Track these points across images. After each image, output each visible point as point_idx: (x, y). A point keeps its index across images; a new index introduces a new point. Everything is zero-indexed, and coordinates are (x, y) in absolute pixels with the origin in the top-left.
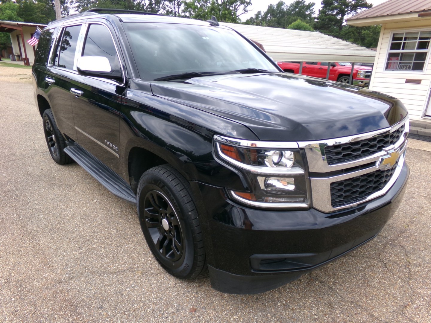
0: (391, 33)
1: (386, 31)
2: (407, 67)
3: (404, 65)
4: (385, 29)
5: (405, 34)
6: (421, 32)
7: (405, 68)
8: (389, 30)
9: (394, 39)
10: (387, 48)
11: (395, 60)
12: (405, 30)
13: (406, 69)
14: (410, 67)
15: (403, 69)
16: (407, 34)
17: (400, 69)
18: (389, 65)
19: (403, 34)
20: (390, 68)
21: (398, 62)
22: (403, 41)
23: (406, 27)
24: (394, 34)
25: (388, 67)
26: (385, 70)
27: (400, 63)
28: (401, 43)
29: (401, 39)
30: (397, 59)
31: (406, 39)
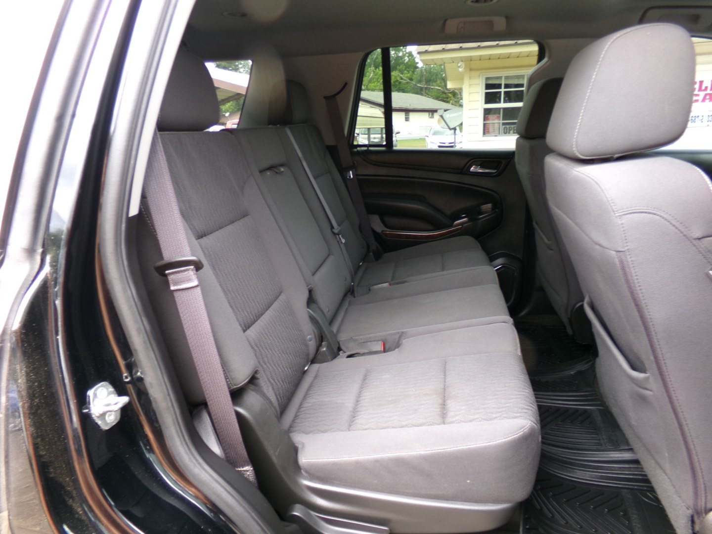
1: (473, 73)
2: (514, 130)
3: (509, 127)
4: (471, 70)
5: (503, 78)
7: (512, 132)
8: (478, 73)
9: (488, 86)
10: (480, 100)
11: (494, 120)
12: (503, 73)
13: (514, 133)
15: (509, 133)
16: (507, 78)
17: (505, 133)
18: (486, 129)
19: (500, 78)
20: (488, 132)
21: (499, 123)
22: (503, 90)
23: (503, 68)
24: (487, 79)
25: (486, 131)
26: (483, 136)
27: (504, 124)
28: (500, 92)
29: (499, 86)
30: (498, 118)
31: (507, 86)
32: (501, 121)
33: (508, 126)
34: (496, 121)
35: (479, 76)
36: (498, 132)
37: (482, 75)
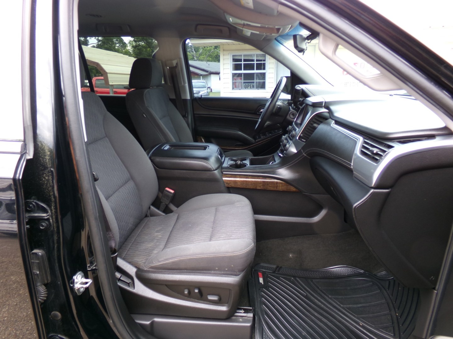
0: (230, 54)
1: (225, 52)
2: (251, 86)
4: (224, 50)
6: (256, 55)
7: (249, 87)
8: (228, 52)
9: (234, 60)
10: (230, 68)
12: (242, 53)
13: (251, 88)
14: (253, 87)
15: (248, 88)
16: (244, 56)
17: (245, 88)
19: (241, 56)
21: (242, 82)
22: (243, 63)
23: (243, 50)
24: (233, 56)
25: (235, 86)
26: (232, 90)
27: (244, 83)
28: (242, 64)
29: (240, 60)
30: (241, 79)
31: (245, 60)
32: (243, 81)
33: (247, 84)
34: (240, 81)
35: (229, 54)
36: (241, 87)
37: (231, 54)
